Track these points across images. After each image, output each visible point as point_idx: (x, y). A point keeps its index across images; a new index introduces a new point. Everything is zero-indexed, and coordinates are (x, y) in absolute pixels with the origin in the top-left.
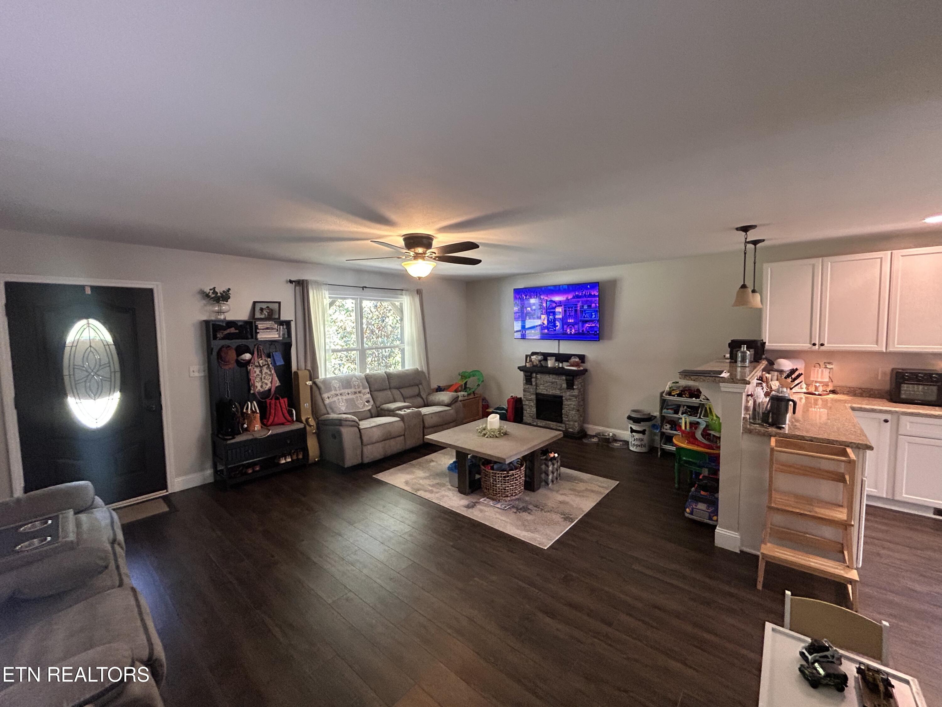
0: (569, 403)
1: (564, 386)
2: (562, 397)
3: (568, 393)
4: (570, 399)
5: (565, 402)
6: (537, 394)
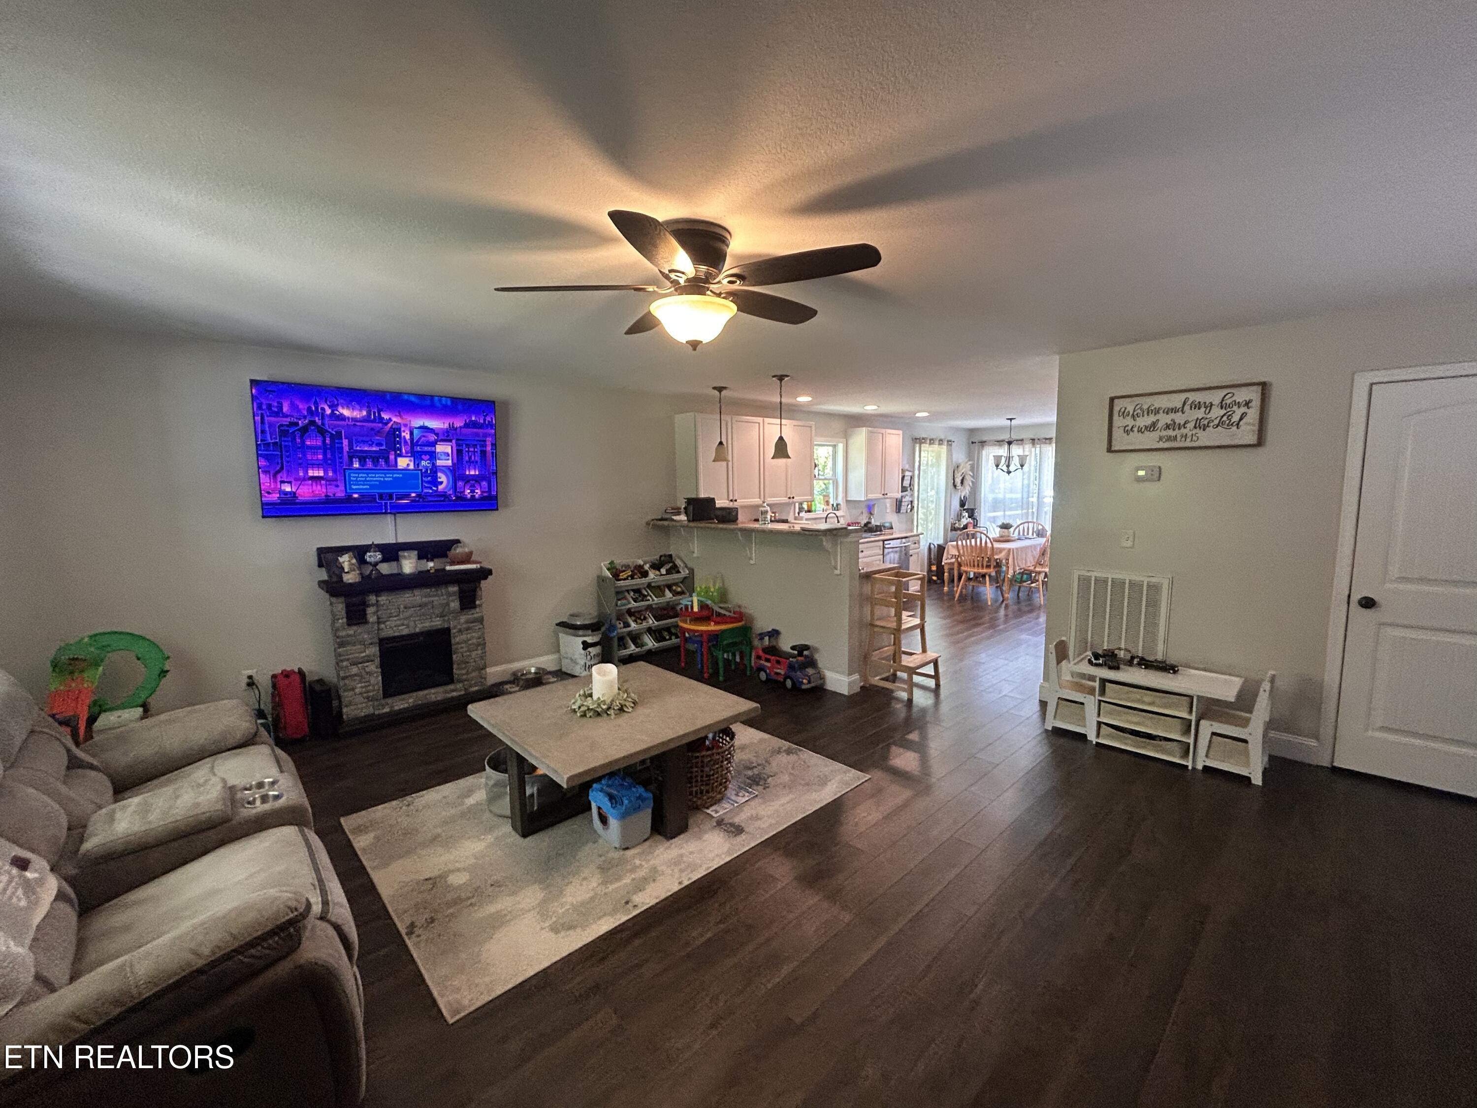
0: (464, 637)
1: (455, 605)
2: (448, 630)
3: (463, 619)
4: (468, 629)
5: (456, 639)
6: (383, 642)
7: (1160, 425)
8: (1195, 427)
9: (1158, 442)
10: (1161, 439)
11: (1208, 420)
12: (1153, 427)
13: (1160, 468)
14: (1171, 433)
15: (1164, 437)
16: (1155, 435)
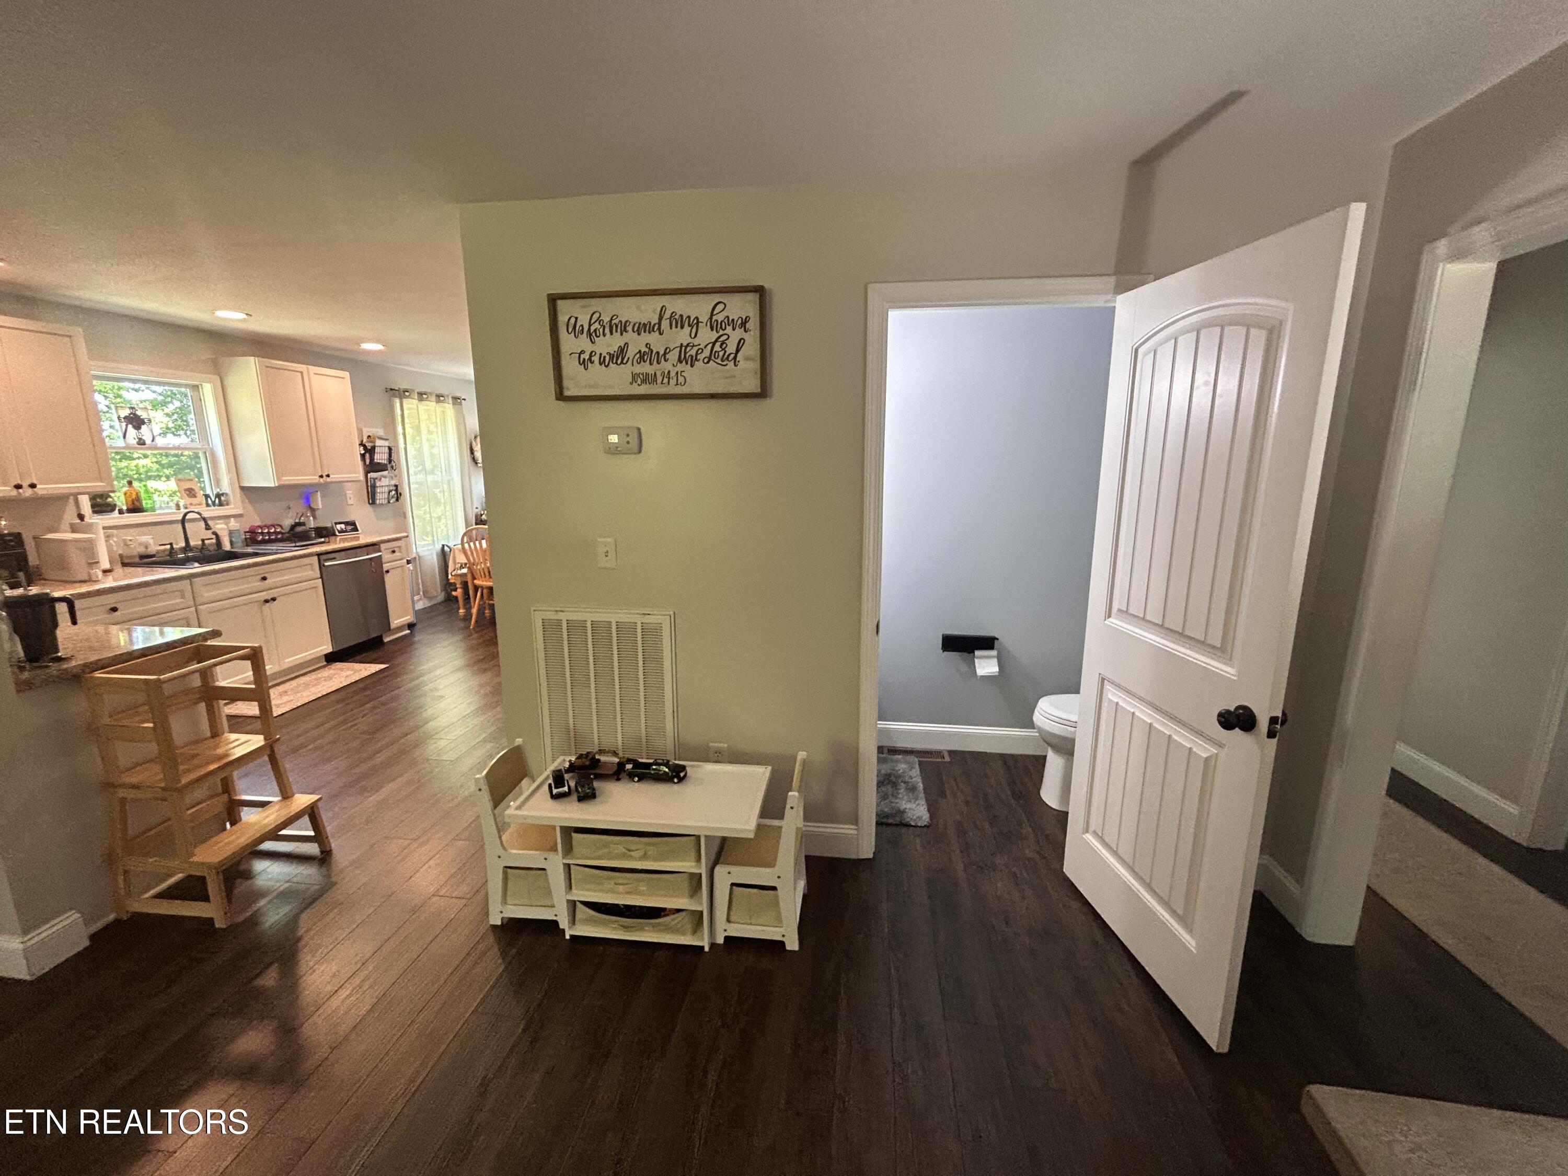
7: (631, 352)
8: (680, 361)
9: (631, 384)
10: (634, 377)
11: (696, 349)
12: (619, 356)
13: (639, 429)
14: (646, 368)
15: (638, 375)
16: (625, 371)
